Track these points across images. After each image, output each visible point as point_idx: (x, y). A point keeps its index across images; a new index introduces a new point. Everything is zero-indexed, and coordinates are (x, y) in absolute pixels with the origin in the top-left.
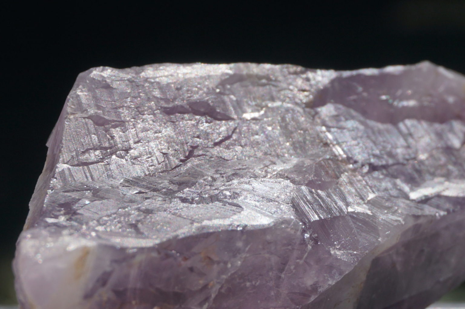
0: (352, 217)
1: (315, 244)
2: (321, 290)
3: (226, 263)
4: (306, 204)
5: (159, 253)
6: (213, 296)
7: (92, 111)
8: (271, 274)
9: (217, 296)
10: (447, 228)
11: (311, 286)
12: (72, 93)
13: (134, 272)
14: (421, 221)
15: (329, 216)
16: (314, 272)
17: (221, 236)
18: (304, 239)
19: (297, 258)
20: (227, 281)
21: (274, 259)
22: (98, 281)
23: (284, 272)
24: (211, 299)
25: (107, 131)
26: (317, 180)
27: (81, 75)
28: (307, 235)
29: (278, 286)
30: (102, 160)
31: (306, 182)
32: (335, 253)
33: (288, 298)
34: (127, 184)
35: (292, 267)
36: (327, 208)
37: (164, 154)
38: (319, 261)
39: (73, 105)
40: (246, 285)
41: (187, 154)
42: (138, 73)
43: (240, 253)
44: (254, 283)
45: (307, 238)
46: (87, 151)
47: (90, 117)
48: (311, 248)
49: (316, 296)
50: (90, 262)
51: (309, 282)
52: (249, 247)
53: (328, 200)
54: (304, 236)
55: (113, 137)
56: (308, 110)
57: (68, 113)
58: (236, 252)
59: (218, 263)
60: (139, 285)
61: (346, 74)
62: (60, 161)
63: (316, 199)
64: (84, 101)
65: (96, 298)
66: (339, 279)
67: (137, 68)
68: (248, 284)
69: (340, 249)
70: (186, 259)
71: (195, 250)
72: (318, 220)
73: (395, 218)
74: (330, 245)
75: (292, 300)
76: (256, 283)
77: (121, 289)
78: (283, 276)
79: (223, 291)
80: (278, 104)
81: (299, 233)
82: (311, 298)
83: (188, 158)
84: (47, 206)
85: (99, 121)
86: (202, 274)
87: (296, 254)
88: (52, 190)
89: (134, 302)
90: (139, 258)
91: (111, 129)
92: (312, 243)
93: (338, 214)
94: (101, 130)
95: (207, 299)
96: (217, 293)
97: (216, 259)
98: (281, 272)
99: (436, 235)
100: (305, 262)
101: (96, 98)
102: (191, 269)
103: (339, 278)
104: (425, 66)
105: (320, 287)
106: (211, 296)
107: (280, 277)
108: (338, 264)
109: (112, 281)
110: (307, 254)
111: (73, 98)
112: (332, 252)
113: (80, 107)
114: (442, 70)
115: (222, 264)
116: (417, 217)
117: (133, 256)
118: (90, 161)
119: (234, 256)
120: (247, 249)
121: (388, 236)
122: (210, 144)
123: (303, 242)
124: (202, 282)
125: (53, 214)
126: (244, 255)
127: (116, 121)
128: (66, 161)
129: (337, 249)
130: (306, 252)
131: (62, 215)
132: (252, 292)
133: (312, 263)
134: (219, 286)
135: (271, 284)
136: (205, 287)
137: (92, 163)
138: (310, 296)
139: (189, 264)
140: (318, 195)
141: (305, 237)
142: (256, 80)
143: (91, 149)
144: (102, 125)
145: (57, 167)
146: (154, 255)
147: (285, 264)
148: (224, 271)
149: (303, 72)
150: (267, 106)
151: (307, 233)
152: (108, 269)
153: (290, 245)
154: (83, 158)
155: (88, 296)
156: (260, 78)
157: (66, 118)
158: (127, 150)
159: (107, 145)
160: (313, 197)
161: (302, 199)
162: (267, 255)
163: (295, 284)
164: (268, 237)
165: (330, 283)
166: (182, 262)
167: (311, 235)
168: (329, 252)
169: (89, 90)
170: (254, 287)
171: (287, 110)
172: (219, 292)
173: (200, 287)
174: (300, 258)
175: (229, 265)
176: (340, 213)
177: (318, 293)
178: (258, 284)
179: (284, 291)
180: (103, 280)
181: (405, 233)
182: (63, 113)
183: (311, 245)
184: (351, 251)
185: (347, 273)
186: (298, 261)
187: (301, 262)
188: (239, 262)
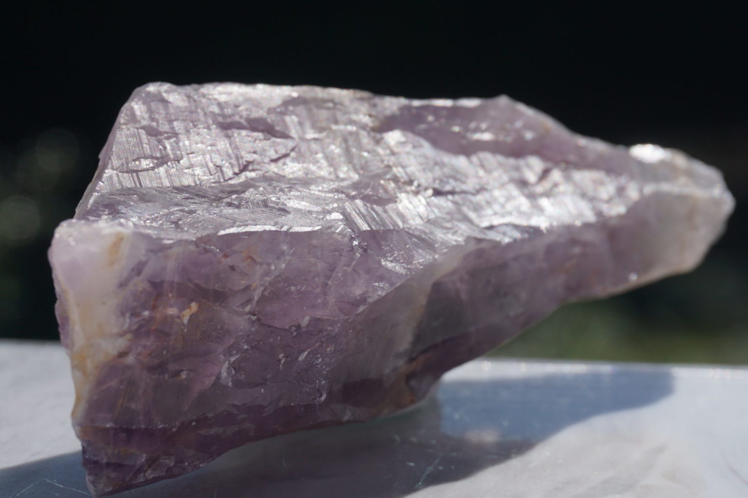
0: (408, 233)
1: (364, 252)
2: (370, 300)
3: (269, 265)
4: (359, 216)
5: (197, 247)
6: (256, 298)
7: (144, 123)
8: (317, 279)
9: (259, 298)
10: (516, 259)
11: (360, 295)
12: (126, 105)
13: (171, 265)
14: (483, 245)
15: (382, 228)
16: (363, 281)
17: (264, 236)
18: (352, 247)
19: (345, 266)
20: (271, 284)
21: (321, 266)
22: (133, 270)
23: (331, 280)
24: (254, 302)
25: (160, 141)
26: (372, 195)
27: (138, 89)
28: (355, 243)
29: (325, 294)
30: (153, 169)
31: (361, 196)
32: (386, 264)
33: (336, 307)
34: (175, 191)
35: (340, 275)
36: (381, 221)
37: (218, 166)
38: (368, 271)
39: (127, 116)
40: (290, 289)
41: (242, 168)
42: (196, 90)
43: (284, 256)
44: (299, 287)
45: (356, 245)
46: (138, 159)
47: (143, 128)
48: (359, 255)
49: (365, 307)
50: (125, 249)
51: (358, 292)
52: (293, 249)
53: (384, 215)
54: (352, 243)
55: (165, 148)
56: (372, 134)
57: (120, 124)
58: (280, 255)
59: (261, 264)
60: (176, 279)
61: (416, 103)
62: (109, 167)
63: (370, 212)
64: (138, 113)
65: (131, 287)
66: (390, 291)
67: (195, 86)
68: (293, 288)
69: (391, 261)
70: (226, 256)
71: (236, 248)
72: (369, 230)
73: (455, 238)
74: (382, 257)
75: (341, 310)
76: (301, 288)
77: (158, 280)
78: (330, 283)
79: (266, 293)
80: (341, 127)
81: (346, 239)
82: (360, 308)
83: (241, 171)
84: (91, 206)
85: (152, 132)
86: (244, 274)
87: (344, 260)
88: (98, 193)
89: (171, 295)
90: (176, 250)
91: (164, 140)
92: (360, 251)
93: (392, 228)
94: (153, 140)
95: (249, 301)
96: (260, 295)
97: (259, 260)
98: (328, 279)
99: (503, 266)
100: (354, 270)
101: (150, 111)
102: (232, 268)
103: (389, 289)
104: (503, 101)
105: (369, 297)
106: (254, 298)
107: (327, 284)
108: (389, 276)
109: (147, 271)
110: (355, 261)
111: (127, 110)
112: (383, 263)
113: (133, 118)
114: (522, 108)
115: (265, 266)
116: (479, 241)
117: (170, 247)
118: (140, 169)
119: (278, 258)
120: (292, 252)
121: (445, 254)
122: (266, 160)
123: (352, 248)
124: (244, 283)
125: (96, 214)
126: (288, 258)
127: (170, 133)
128: (115, 168)
129: (389, 261)
130: (354, 260)
131: (105, 215)
132: (297, 297)
133: (361, 272)
134: (262, 289)
135: (318, 290)
136: (247, 288)
137: (142, 171)
138: (359, 306)
139: (229, 261)
140: (373, 209)
141: (354, 244)
142: (320, 103)
143: (142, 158)
144: (155, 135)
145: (105, 173)
146: (192, 248)
147: (332, 270)
148: (267, 273)
149: (369, 99)
150: (330, 129)
151: (356, 241)
152: (144, 259)
153: (337, 251)
154: (133, 165)
155: (122, 285)
156: (325, 101)
157: (119, 128)
158: (178, 160)
159: (158, 155)
160: (367, 210)
161: (355, 210)
162: (313, 260)
163: (343, 293)
164: (315, 242)
165: (380, 293)
166: (223, 260)
167: (359, 243)
168: (379, 263)
169: (144, 103)
170: (299, 292)
171: (351, 133)
172: (263, 295)
173: (242, 288)
174: (348, 266)
175: (273, 268)
176: (394, 226)
177: (367, 303)
178: (303, 288)
179: (332, 299)
180: (138, 270)
181: (466, 257)
182: (116, 124)
183: (359, 253)
184: (404, 265)
185: (398, 284)
186: (345, 268)
187: (349, 269)
188: (284, 265)
